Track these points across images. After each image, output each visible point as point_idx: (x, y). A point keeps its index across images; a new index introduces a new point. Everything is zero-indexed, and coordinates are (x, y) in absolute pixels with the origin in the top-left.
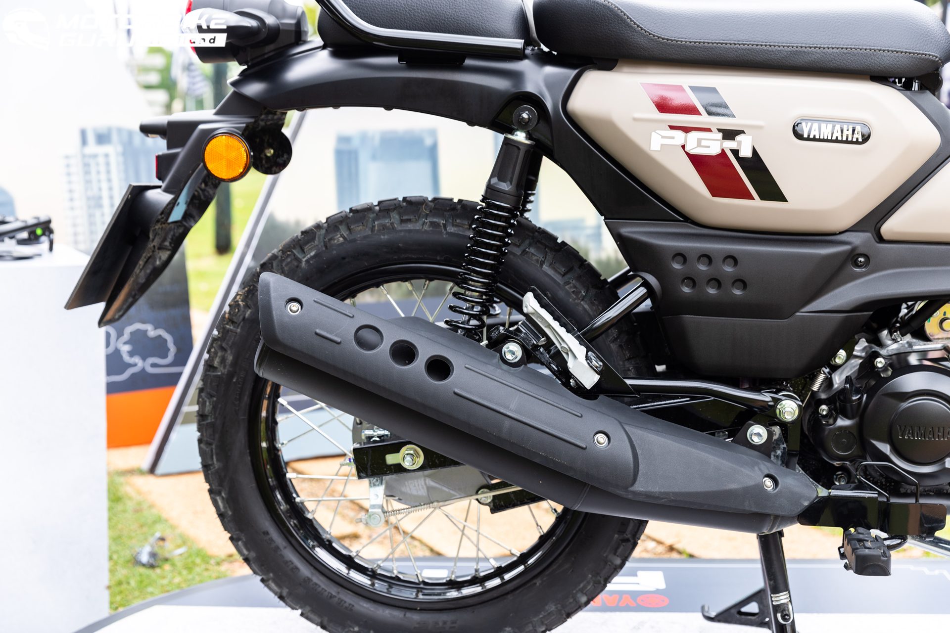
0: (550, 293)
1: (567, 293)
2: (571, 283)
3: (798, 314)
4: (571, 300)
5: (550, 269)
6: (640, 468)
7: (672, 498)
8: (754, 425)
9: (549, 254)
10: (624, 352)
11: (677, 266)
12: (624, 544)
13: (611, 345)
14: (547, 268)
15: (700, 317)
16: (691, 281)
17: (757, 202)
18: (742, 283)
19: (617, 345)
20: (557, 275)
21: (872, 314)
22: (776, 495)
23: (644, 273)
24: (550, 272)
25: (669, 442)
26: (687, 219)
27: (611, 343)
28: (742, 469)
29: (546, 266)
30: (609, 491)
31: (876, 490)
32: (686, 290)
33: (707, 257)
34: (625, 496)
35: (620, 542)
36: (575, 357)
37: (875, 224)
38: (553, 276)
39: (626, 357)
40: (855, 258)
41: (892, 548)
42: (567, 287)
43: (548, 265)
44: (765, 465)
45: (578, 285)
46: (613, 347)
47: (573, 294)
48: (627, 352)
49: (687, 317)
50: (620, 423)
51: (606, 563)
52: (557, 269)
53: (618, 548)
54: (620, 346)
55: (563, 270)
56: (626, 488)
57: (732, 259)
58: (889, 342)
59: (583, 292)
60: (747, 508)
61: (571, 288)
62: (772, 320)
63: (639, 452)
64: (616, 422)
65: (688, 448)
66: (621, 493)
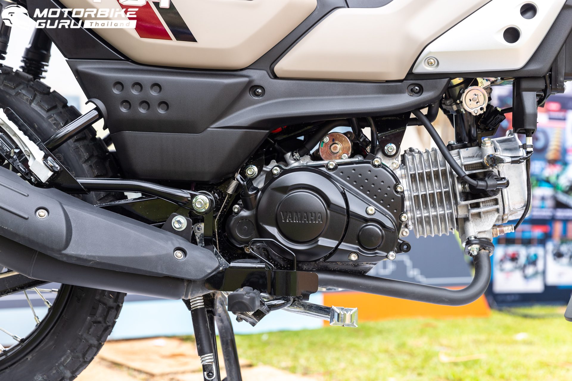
0: (37, 125)
1: (50, 124)
2: (52, 117)
3: (209, 129)
4: (52, 130)
5: (37, 107)
6: (73, 237)
7: (98, 260)
8: (177, 215)
9: (38, 96)
10: (93, 171)
11: (116, 92)
12: (95, 325)
13: (83, 165)
14: (34, 105)
15: (136, 132)
16: (127, 102)
17: (174, 42)
18: (164, 104)
19: (88, 166)
20: (43, 111)
21: (268, 132)
22: (184, 263)
23: (94, 99)
24: (37, 109)
25: (99, 219)
26: (127, 59)
27: (83, 163)
28: (157, 242)
29: (34, 104)
30: (48, 254)
31: (264, 262)
32: (124, 110)
33: (138, 84)
34: (61, 259)
35: (92, 323)
36: (35, 159)
37: (270, 64)
38: (39, 111)
39: (95, 174)
40: (254, 90)
41: (277, 307)
42: (49, 120)
43: (36, 103)
44: (177, 240)
45: (58, 118)
46: (84, 167)
47: (54, 125)
48: (95, 171)
49: (127, 132)
50: (61, 204)
51: (81, 341)
52: (42, 106)
53: (90, 328)
54: (91, 166)
55: (46, 107)
56: (59, 251)
57: (156, 85)
58: (293, 162)
59: (61, 123)
60: (160, 272)
61: (52, 120)
62: (190, 134)
63: (73, 225)
64: (58, 203)
65: (114, 224)
66: (57, 255)
